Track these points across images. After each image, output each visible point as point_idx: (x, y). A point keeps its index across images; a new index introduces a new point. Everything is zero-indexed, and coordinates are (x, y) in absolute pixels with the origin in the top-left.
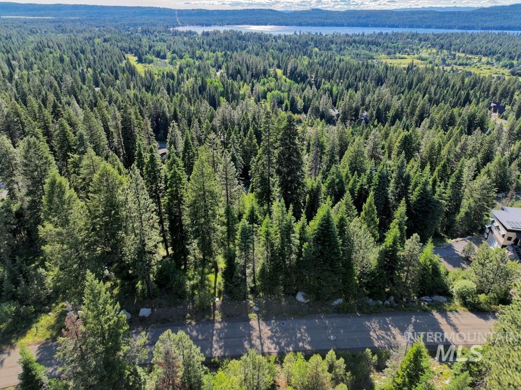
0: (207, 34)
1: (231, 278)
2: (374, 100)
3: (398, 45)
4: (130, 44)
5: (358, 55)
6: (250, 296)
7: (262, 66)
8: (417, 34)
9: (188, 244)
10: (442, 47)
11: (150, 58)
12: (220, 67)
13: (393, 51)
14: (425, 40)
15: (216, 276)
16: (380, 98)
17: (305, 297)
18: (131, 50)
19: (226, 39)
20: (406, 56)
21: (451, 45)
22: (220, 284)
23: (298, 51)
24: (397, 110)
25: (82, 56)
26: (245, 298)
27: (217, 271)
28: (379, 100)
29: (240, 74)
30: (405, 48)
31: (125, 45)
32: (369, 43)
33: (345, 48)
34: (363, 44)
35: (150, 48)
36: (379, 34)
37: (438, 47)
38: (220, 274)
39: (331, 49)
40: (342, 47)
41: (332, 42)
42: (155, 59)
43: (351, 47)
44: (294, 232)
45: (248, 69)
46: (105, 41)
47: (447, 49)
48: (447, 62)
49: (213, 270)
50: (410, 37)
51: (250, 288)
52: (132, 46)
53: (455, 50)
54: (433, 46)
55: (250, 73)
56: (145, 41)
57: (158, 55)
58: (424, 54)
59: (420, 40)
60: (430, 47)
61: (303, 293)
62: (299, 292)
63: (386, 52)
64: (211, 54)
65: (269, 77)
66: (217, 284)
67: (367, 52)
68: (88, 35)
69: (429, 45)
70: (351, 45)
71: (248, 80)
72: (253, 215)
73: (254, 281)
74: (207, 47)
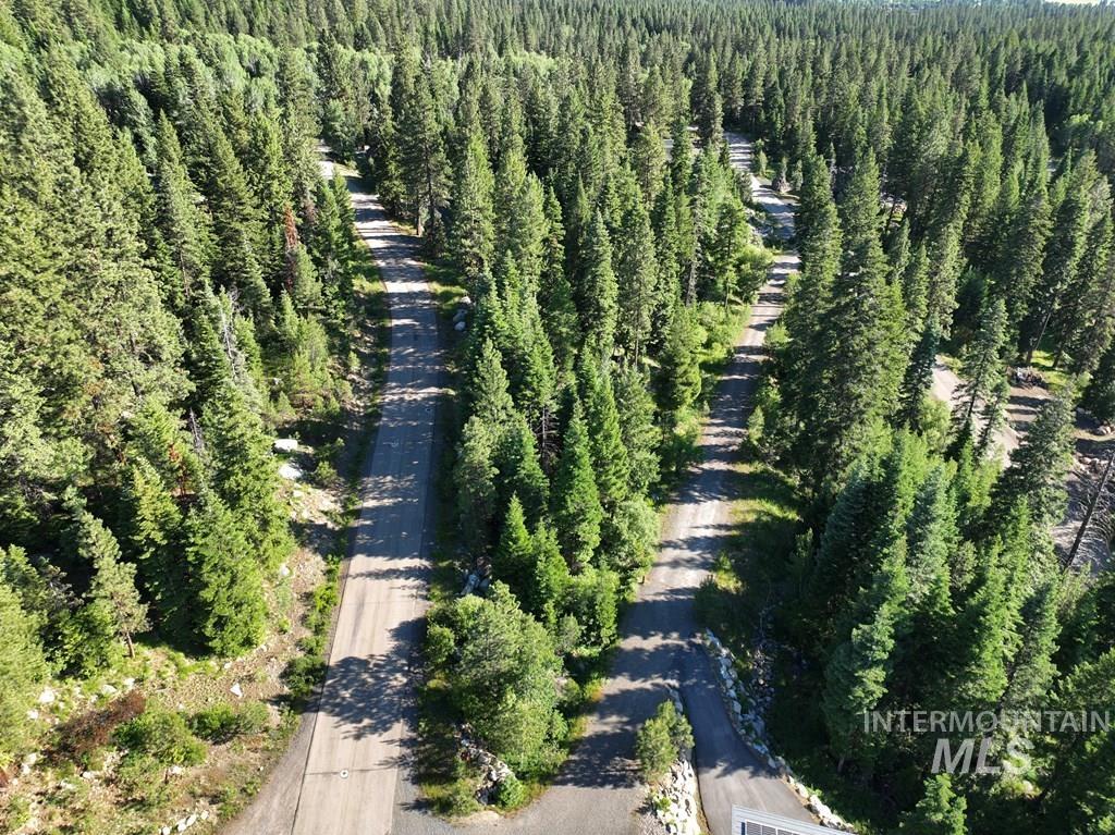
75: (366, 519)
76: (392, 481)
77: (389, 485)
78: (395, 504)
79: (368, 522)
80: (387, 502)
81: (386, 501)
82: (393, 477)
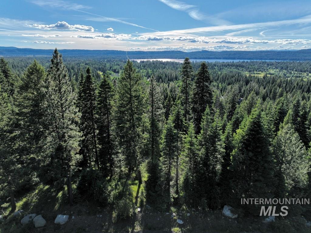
0: (143, 62)
1: (154, 187)
2: (247, 89)
3: (255, 67)
4: (99, 66)
5: (231, 71)
6: (173, 209)
7: (175, 75)
8: (266, 62)
9: (114, 154)
10: (282, 68)
11: (110, 72)
12: (150, 77)
13: (252, 70)
14: (271, 65)
15: (139, 187)
16: (251, 89)
17: (232, 212)
18: (100, 69)
19: (154, 64)
20: (261, 73)
21: (287, 67)
22: (142, 193)
23: (195, 69)
24: (264, 95)
25: (72, 71)
26: (168, 210)
27: (140, 182)
28: (250, 90)
29: (161, 79)
30: (259, 68)
31: (96, 66)
32: (237, 66)
33: (223, 68)
34: (234, 66)
35: (110, 68)
36: (243, 62)
37: (279, 68)
38: (143, 186)
39: (214, 69)
40: (222, 68)
41: (215, 65)
42: (112, 73)
43: (227, 68)
44: (220, 140)
45: (166, 76)
46: (86, 64)
47: (286, 69)
48: (287, 76)
49: (137, 182)
50: (262, 63)
51: (174, 198)
52: (100, 67)
53: (290, 70)
54: (276, 68)
55: (167, 79)
56: (108, 65)
57: (115, 71)
58: (272, 71)
59: (268, 65)
60: (274, 68)
61: (230, 208)
62: (225, 206)
63: (248, 70)
64: (144, 71)
65: (179, 80)
66: (140, 194)
67: (237, 70)
68: (77, 62)
69: (274, 67)
70: (227, 67)
71: (166, 82)
72: (179, 119)
73: (177, 192)
74: (143, 68)
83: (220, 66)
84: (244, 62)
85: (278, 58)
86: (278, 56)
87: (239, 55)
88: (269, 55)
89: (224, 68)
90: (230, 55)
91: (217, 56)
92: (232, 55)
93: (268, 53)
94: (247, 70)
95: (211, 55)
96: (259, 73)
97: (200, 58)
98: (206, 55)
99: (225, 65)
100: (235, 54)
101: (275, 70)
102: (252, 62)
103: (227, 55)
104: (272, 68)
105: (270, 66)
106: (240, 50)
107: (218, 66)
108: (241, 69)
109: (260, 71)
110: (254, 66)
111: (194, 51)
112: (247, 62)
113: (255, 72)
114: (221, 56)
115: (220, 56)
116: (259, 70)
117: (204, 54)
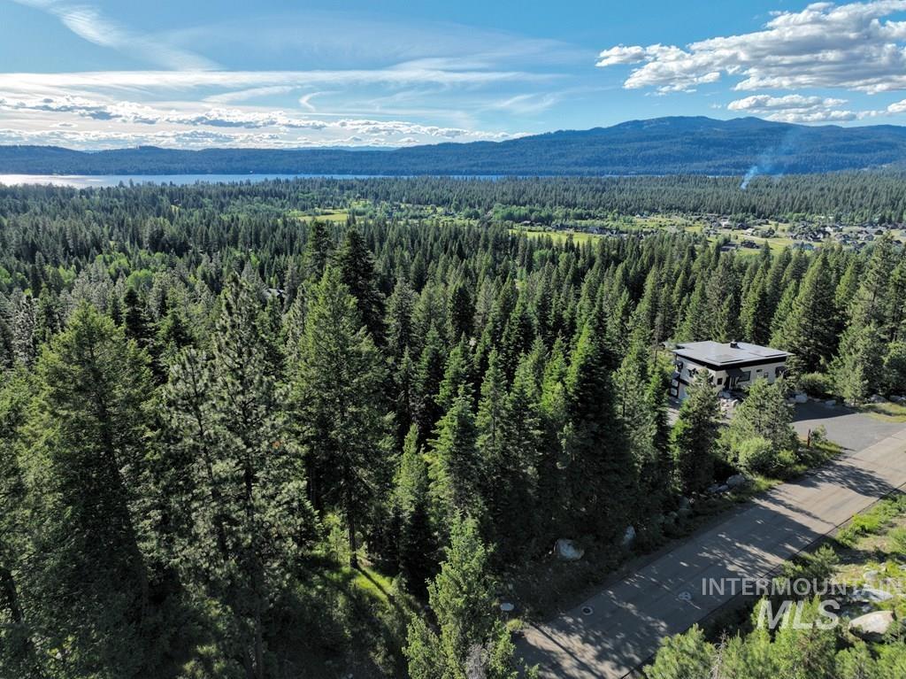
3: (313, 196)
8: (334, 181)
10: (377, 196)
13: (310, 204)
14: (348, 189)
21: (388, 193)
30: (324, 199)
32: (266, 194)
33: (229, 203)
34: (256, 196)
36: (275, 181)
37: (371, 197)
39: (204, 205)
40: (224, 201)
41: (201, 194)
43: (239, 202)
47: (386, 199)
48: (394, 215)
50: (325, 184)
53: (396, 200)
54: (364, 196)
58: (356, 206)
59: (342, 188)
60: (359, 197)
63: (299, 206)
67: (270, 207)
69: (358, 195)
70: (237, 198)
75: (789, 550)
76: (732, 563)
77: (737, 562)
78: (748, 545)
79: (789, 547)
80: (755, 550)
81: (754, 552)
82: (725, 566)
83: (218, 197)
84: (277, 182)
85: (358, 168)
86: (356, 164)
87: (256, 162)
88: (334, 160)
89: (232, 202)
90: (231, 160)
91: (194, 165)
92: (238, 161)
93: (332, 156)
94: (295, 204)
95: (171, 163)
96: (326, 211)
97: (139, 172)
98: (158, 161)
99: (232, 193)
100: (245, 158)
101: (362, 202)
102: (302, 182)
103: (221, 160)
104: (354, 197)
105: (347, 192)
106: (252, 147)
107: (210, 197)
108: (279, 202)
109: (329, 205)
110: (310, 194)
111: (109, 147)
112: (287, 181)
113: (319, 210)
114: (205, 165)
115: (201, 163)
116: (326, 202)
117: (149, 158)
